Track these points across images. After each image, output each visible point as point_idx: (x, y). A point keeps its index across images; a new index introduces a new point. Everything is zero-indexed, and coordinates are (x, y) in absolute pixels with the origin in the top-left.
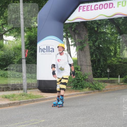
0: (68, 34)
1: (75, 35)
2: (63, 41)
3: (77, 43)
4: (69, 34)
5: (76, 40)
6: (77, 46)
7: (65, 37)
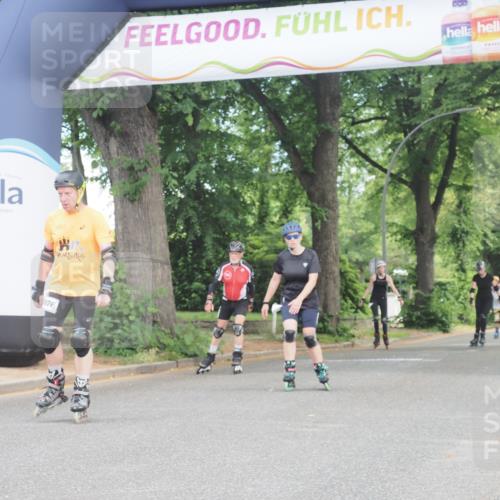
0: (80, 135)
1: (107, 140)
2: (58, 160)
3: (116, 170)
4: (83, 135)
5: (110, 159)
6: (116, 181)
7: (69, 148)
